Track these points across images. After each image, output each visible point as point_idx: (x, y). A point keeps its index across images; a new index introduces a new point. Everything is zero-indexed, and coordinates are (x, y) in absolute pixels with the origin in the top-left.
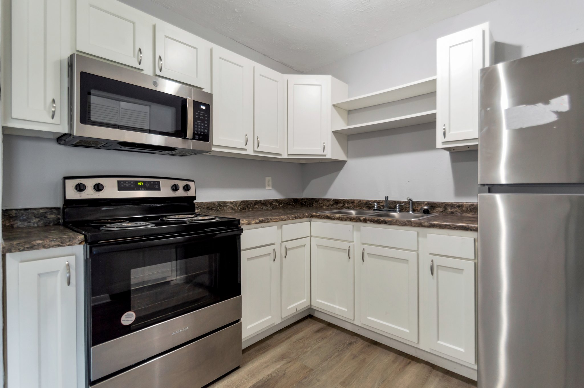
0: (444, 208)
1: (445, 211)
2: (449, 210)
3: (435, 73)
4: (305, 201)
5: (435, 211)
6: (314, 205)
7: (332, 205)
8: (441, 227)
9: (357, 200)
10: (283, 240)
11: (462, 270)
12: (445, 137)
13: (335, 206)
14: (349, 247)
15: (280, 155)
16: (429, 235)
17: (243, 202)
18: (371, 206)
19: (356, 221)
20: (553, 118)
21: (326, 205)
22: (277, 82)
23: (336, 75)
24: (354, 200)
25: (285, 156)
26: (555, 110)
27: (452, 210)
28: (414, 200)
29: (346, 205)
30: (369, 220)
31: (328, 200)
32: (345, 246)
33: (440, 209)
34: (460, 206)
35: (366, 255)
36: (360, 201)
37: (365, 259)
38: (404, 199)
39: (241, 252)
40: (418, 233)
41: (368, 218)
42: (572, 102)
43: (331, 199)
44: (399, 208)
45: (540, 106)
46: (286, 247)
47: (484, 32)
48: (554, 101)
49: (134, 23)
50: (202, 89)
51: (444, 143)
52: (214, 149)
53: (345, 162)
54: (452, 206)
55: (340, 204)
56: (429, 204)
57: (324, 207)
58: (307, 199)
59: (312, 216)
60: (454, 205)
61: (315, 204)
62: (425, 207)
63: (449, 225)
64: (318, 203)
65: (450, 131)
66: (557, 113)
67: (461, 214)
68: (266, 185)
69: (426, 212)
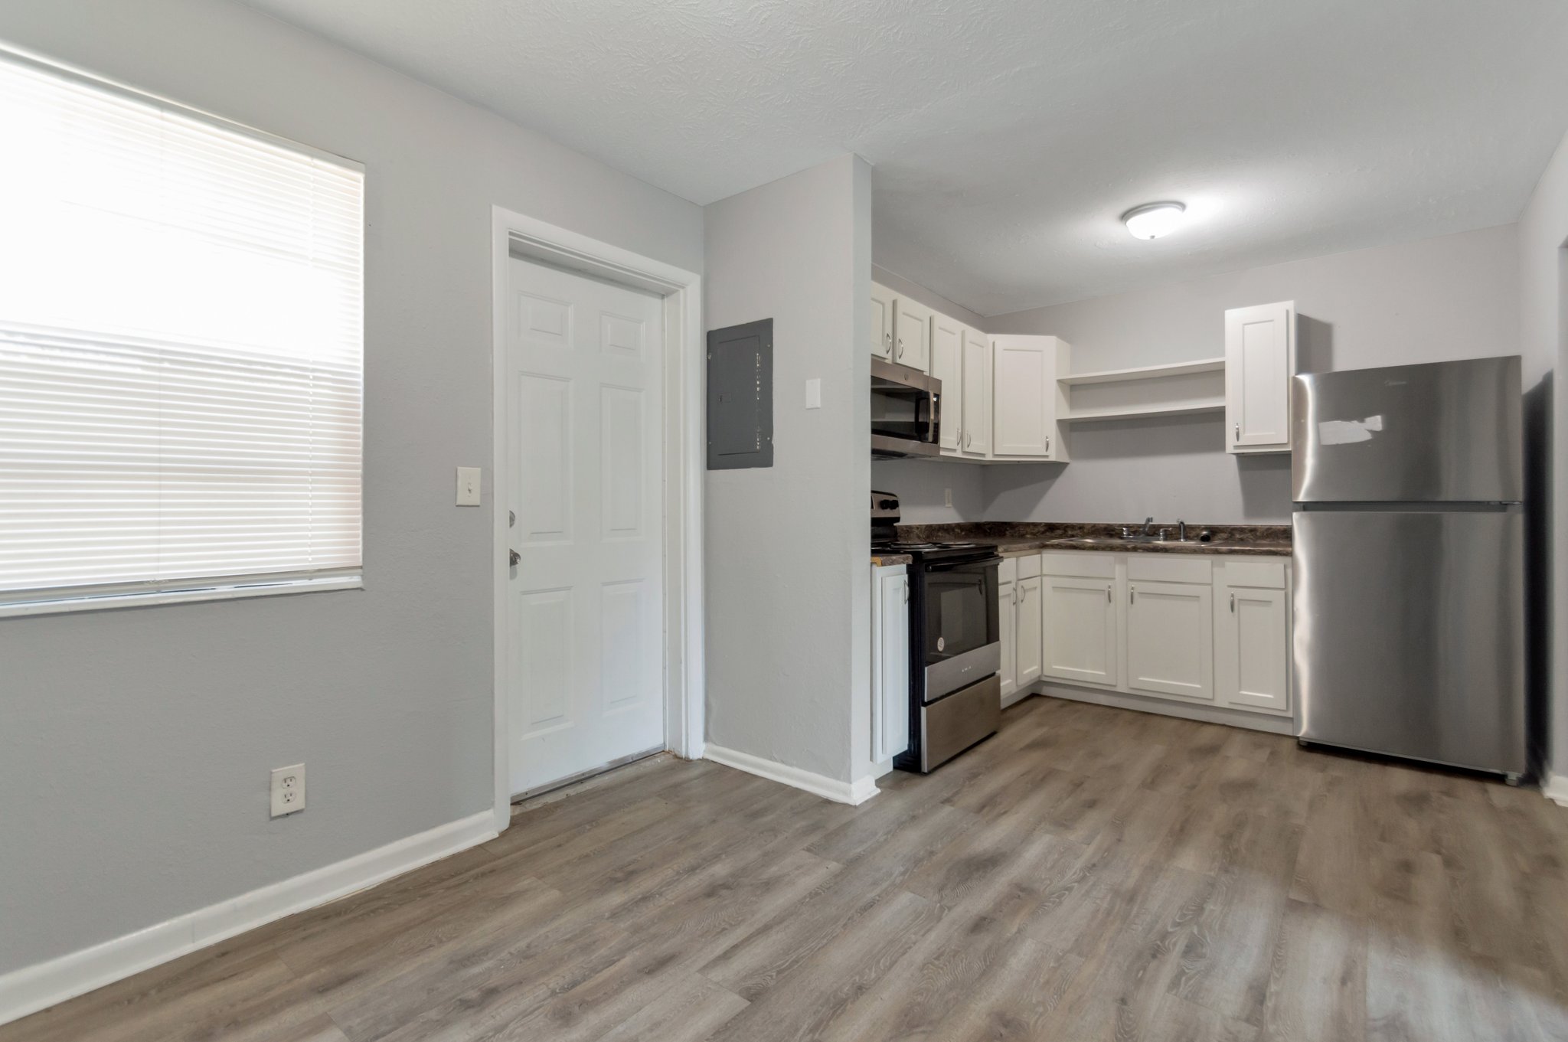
0: (1230, 533)
1: (1231, 537)
2: (1238, 536)
3: (1223, 354)
4: (989, 526)
5: (1216, 538)
6: (1007, 533)
7: (1043, 533)
8: (1243, 552)
9: (1088, 524)
10: (1021, 578)
11: (1270, 602)
12: (1238, 439)
13: (1048, 534)
14: (1109, 587)
15: (983, 455)
16: (1228, 564)
17: (927, 526)
18: (1113, 533)
19: (1121, 551)
20: (1368, 437)
21: (1032, 534)
22: (983, 347)
23: (1062, 335)
24: (1084, 524)
25: (989, 458)
26: (1370, 429)
27: (1241, 536)
28: (1186, 523)
29: (1070, 533)
30: (1140, 548)
31: (1035, 525)
32: (1103, 585)
33: (1225, 535)
34: (1253, 530)
35: (1136, 596)
36: (1094, 526)
37: (1134, 600)
38: (1173, 521)
39: (1000, 587)
40: (1212, 562)
41: (1139, 546)
42: (1386, 422)
43: (1041, 523)
44: (1163, 535)
45: (1355, 424)
46: (1022, 587)
47: (1288, 312)
48: (1369, 420)
49: (883, 304)
50: (923, 371)
51: (1236, 447)
52: (942, 453)
53: (1067, 464)
54: (1241, 530)
55: (1058, 531)
56: (1206, 528)
57: (1028, 536)
58: (994, 523)
59: (1044, 547)
60: (1245, 528)
61: (1011, 531)
62: (1205, 533)
63: (1254, 551)
64: (1016, 529)
65: (1244, 432)
66: (1371, 432)
67: (1254, 541)
68: (947, 501)
69: (1205, 539)
